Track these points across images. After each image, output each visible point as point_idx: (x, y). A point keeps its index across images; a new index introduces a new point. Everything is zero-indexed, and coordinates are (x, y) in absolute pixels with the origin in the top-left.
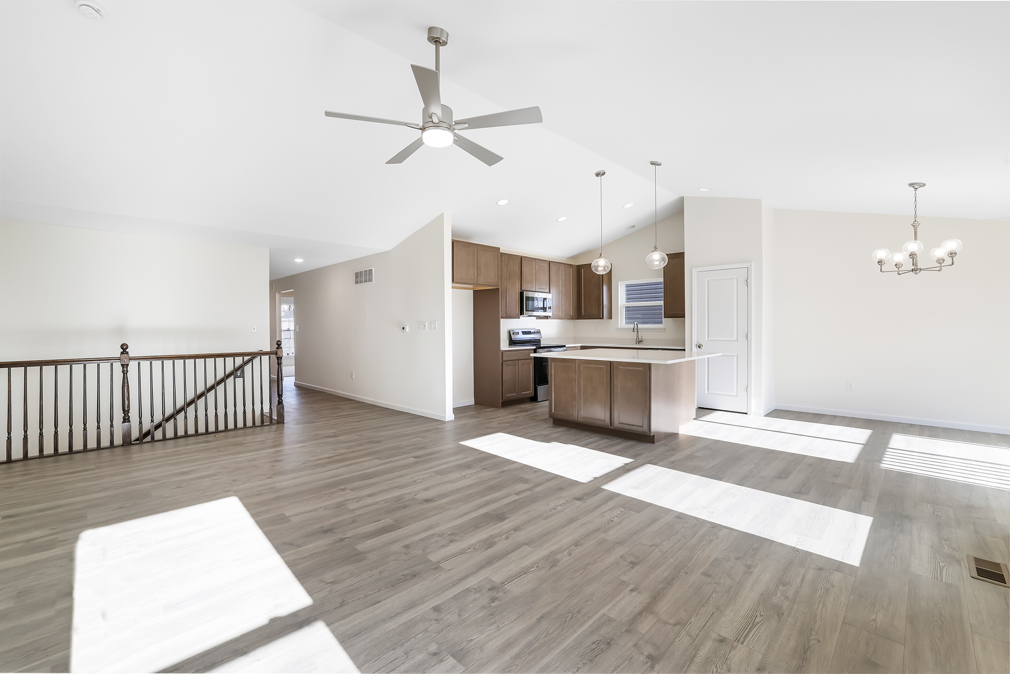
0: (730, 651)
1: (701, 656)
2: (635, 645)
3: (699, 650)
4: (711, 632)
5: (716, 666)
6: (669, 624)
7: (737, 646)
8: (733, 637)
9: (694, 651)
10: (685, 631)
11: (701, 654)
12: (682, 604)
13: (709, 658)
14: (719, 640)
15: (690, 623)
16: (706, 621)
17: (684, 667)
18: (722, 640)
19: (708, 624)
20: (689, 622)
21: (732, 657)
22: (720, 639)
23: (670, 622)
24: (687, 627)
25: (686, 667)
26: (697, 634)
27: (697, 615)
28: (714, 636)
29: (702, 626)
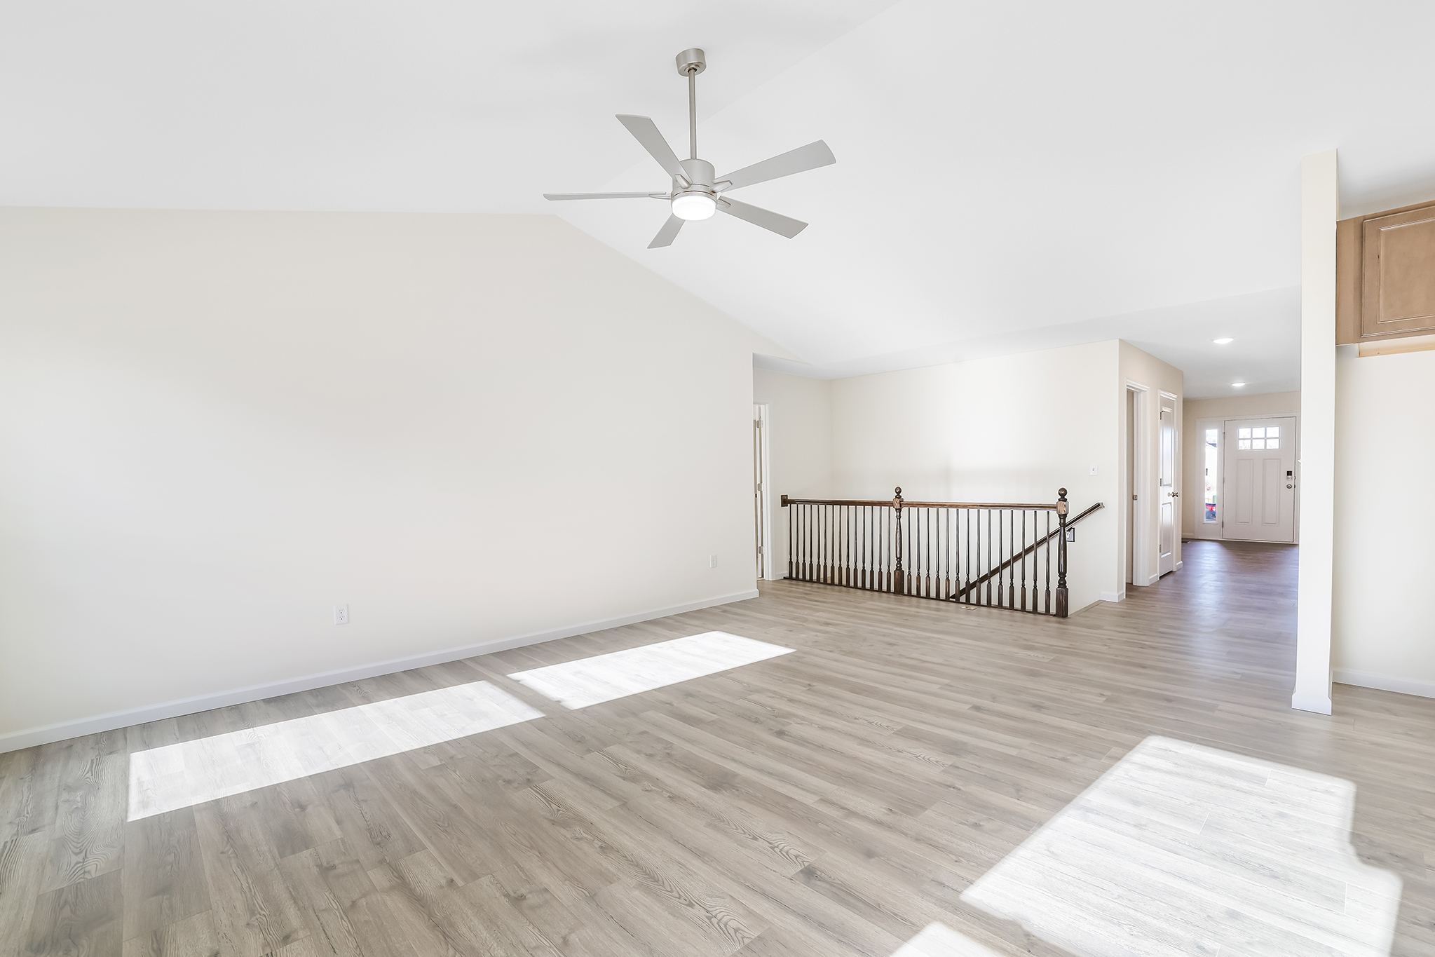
0: (266, 939)
1: (290, 908)
2: (358, 861)
3: (299, 909)
4: (309, 934)
5: (265, 916)
6: (361, 898)
7: (263, 950)
8: (278, 954)
9: (302, 905)
10: (336, 907)
11: (292, 910)
12: (383, 924)
13: (280, 914)
14: (290, 936)
15: (342, 918)
16: (330, 937)
17: (293, 889)
18: (286, 939)
19: (323, 936)
20: (345, 918)
21: (258, 937)
22: (291, 938)
23: (363, 900)
24: (340, 913)
25: (292, 891)
26: (321, 918)
27: (349, 932)
28: (301, 934)
29: (326, 928)
